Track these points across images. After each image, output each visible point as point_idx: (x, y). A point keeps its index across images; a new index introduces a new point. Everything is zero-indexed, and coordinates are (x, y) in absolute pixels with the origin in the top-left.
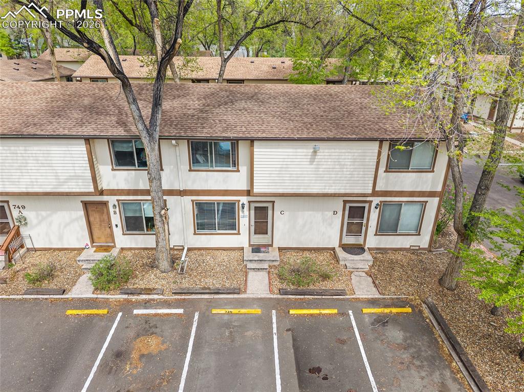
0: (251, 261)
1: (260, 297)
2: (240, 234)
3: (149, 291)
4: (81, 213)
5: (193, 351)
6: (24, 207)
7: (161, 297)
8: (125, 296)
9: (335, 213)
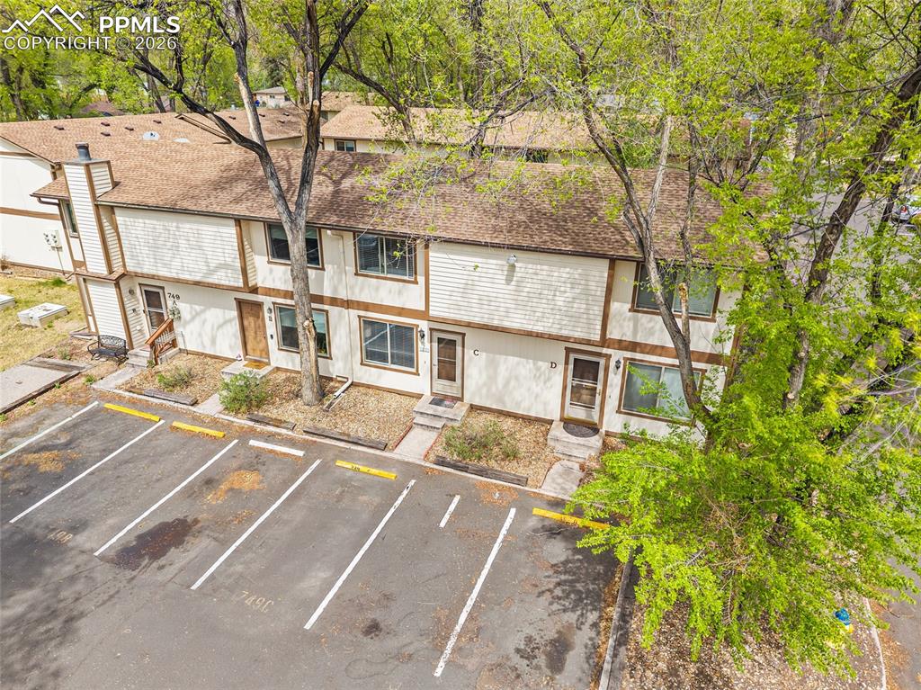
0: (421, 413)
1: (406, 460)
2: (419, 375)
3: (278, 423)
4: (235, 313)
5: (287, 499)
6: (178, 297)
7: (290, 433)
8: (251, 424)
9: (553, 365)
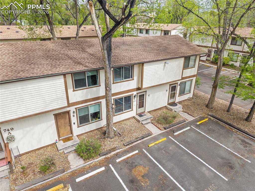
0: (143, 120)
1: (159, 133)
2: (133, 110)
3: (114, 149)
4: (53, 122)
6: (12, 129)
7: (121, 150)
8: (104, 157)
